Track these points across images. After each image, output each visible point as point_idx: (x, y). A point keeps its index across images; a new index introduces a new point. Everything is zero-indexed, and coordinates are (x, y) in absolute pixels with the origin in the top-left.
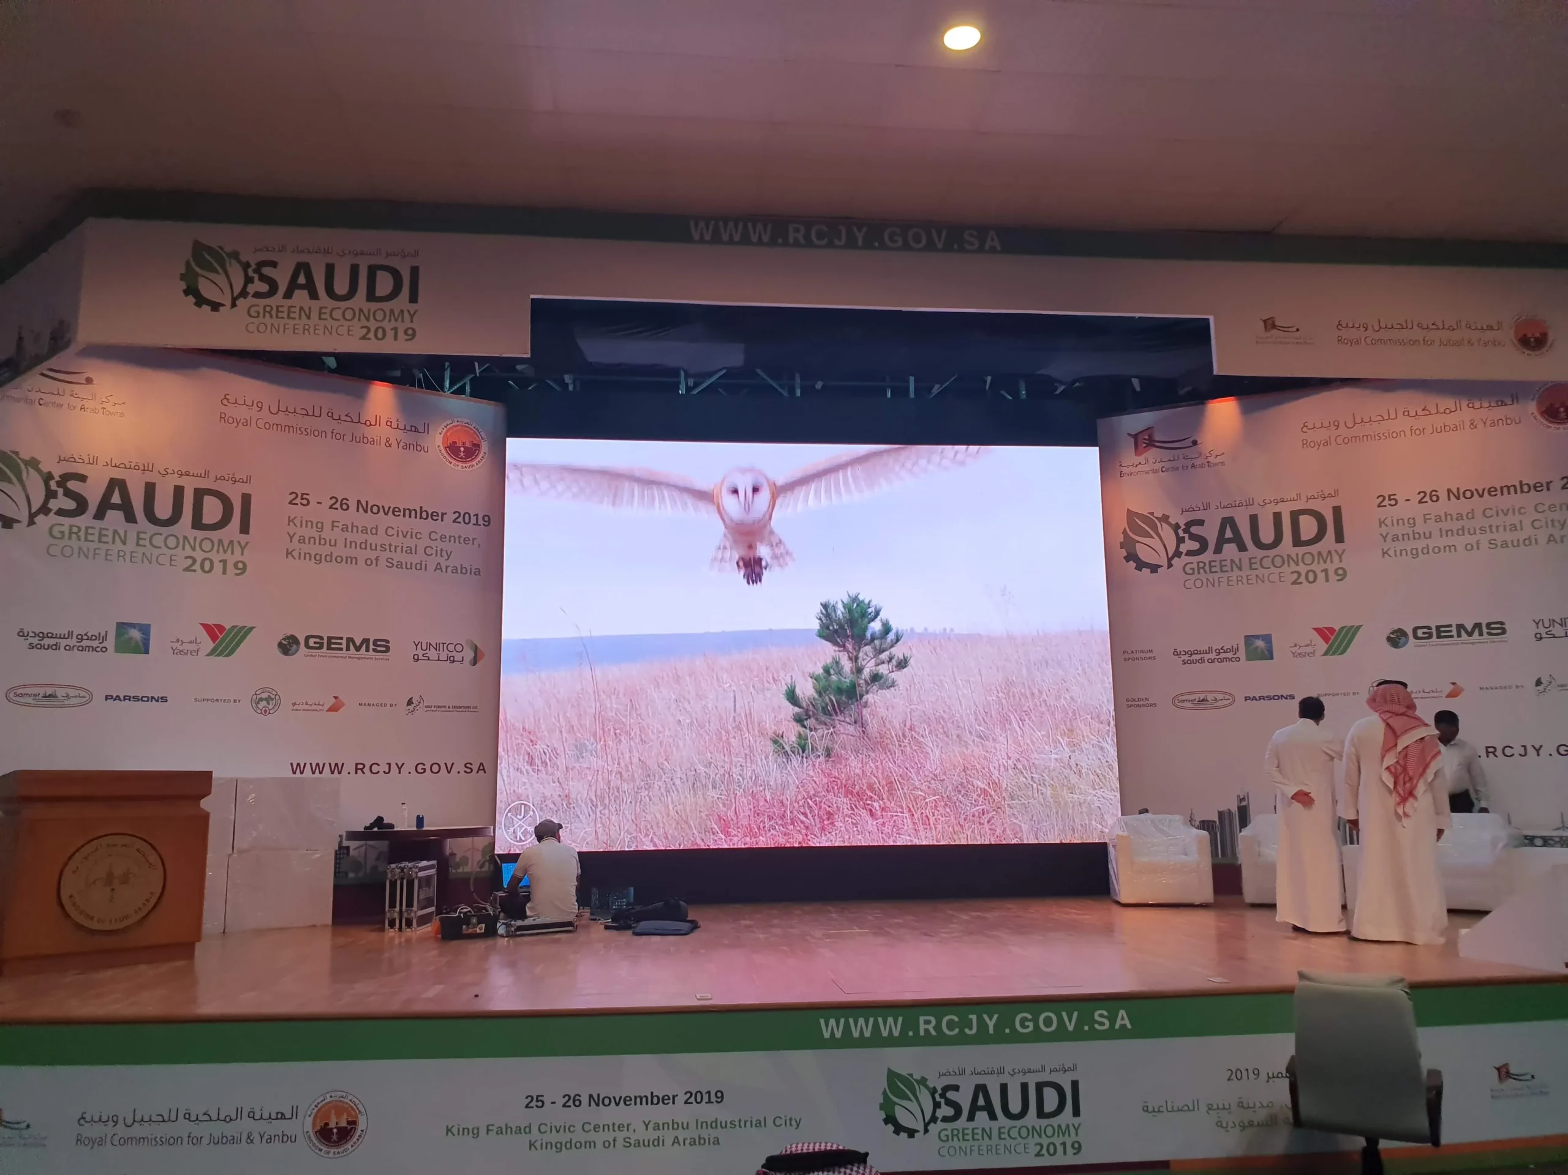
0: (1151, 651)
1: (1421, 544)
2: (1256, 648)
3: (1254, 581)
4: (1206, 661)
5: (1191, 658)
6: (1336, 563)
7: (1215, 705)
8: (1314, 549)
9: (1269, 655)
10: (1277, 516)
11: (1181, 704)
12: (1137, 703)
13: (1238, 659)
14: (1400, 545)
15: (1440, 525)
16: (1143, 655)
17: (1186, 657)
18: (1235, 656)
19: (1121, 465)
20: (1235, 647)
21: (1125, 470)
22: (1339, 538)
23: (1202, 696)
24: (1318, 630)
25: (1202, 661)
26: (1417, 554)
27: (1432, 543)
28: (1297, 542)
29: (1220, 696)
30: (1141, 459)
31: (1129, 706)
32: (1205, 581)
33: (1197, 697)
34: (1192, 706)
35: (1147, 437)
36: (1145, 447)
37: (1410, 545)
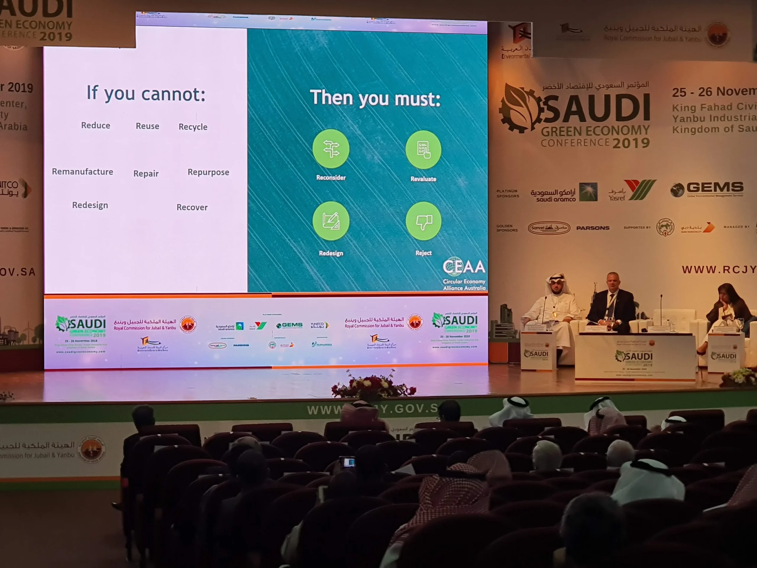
0: (516, 191)
1: (697, 125)
2: (587, 193)
3: (588, 144)
4: (553, 200)
5: (543, 197)
6: (643, 136)
7: (557, 232)
8: (629, 123)
9: (594, 197)
10: (607, 98)
11: (534, 230)
12: (504, 228)
13: (574, 200)
14: (684, 125)
15: (711, 112)
16: (511, 194)
17: (539, 197)
18: (572, 197)
19: (503, 50)
20: (573, 191)
21: (506, 54)
22: (647, 117)
23: (549, 225)
24: (628, 182)
25: (550, 200)
26: (695, 132)
27: (705, 125)
28: (619, 118)
29: (560, 226)
30: (517, 46)
31: (498, 230)
32: (556, 141)
33: (545, 225)
34: (541, 232)
35: (522, 30)
36: (520, 37)
37: (690, 125)
